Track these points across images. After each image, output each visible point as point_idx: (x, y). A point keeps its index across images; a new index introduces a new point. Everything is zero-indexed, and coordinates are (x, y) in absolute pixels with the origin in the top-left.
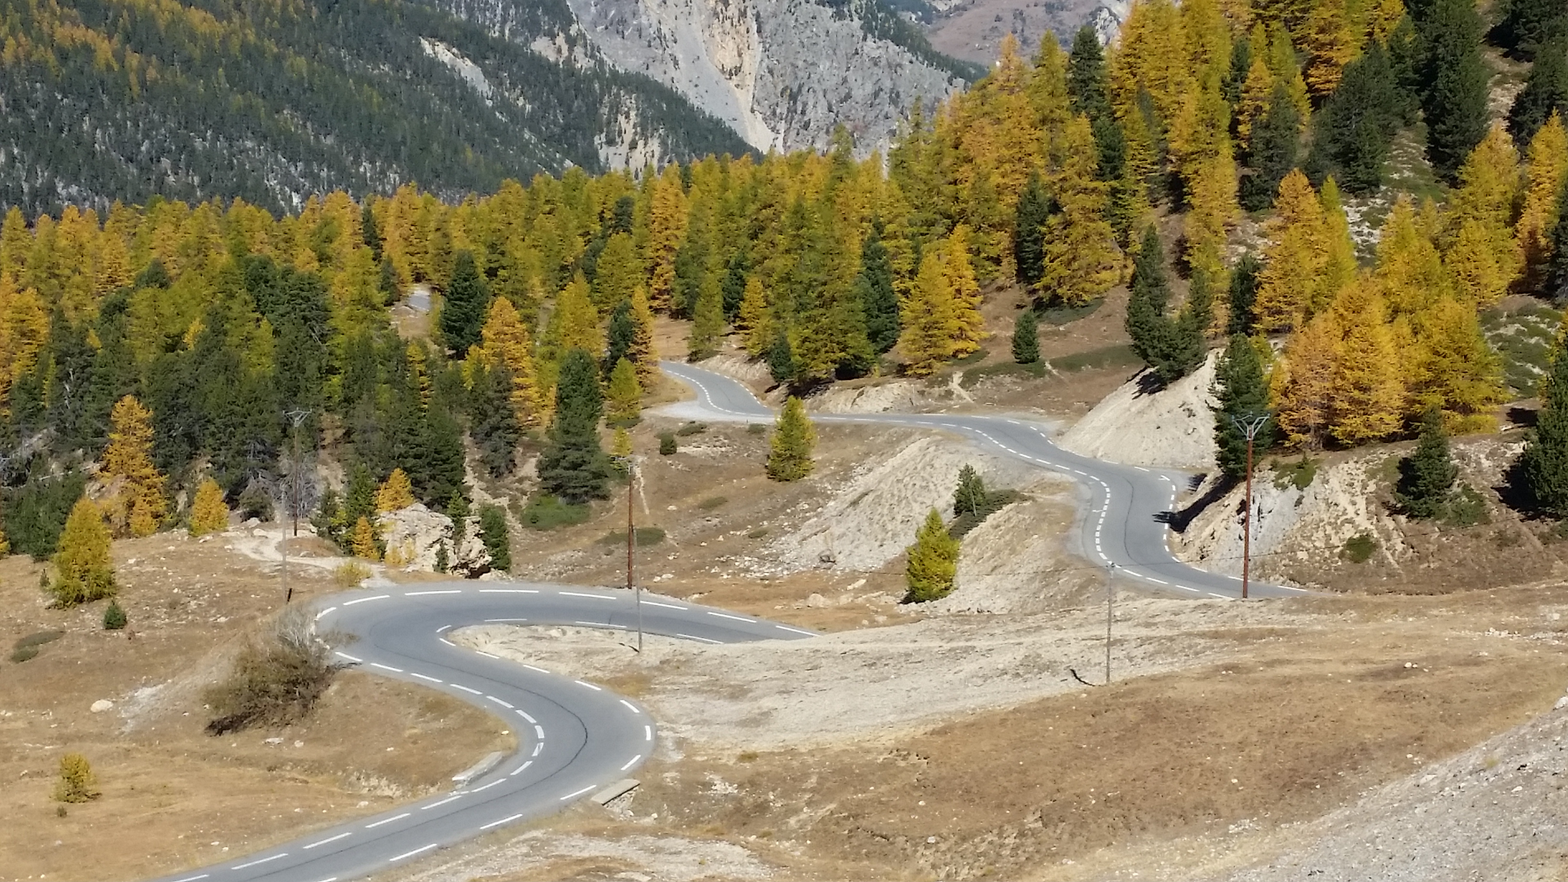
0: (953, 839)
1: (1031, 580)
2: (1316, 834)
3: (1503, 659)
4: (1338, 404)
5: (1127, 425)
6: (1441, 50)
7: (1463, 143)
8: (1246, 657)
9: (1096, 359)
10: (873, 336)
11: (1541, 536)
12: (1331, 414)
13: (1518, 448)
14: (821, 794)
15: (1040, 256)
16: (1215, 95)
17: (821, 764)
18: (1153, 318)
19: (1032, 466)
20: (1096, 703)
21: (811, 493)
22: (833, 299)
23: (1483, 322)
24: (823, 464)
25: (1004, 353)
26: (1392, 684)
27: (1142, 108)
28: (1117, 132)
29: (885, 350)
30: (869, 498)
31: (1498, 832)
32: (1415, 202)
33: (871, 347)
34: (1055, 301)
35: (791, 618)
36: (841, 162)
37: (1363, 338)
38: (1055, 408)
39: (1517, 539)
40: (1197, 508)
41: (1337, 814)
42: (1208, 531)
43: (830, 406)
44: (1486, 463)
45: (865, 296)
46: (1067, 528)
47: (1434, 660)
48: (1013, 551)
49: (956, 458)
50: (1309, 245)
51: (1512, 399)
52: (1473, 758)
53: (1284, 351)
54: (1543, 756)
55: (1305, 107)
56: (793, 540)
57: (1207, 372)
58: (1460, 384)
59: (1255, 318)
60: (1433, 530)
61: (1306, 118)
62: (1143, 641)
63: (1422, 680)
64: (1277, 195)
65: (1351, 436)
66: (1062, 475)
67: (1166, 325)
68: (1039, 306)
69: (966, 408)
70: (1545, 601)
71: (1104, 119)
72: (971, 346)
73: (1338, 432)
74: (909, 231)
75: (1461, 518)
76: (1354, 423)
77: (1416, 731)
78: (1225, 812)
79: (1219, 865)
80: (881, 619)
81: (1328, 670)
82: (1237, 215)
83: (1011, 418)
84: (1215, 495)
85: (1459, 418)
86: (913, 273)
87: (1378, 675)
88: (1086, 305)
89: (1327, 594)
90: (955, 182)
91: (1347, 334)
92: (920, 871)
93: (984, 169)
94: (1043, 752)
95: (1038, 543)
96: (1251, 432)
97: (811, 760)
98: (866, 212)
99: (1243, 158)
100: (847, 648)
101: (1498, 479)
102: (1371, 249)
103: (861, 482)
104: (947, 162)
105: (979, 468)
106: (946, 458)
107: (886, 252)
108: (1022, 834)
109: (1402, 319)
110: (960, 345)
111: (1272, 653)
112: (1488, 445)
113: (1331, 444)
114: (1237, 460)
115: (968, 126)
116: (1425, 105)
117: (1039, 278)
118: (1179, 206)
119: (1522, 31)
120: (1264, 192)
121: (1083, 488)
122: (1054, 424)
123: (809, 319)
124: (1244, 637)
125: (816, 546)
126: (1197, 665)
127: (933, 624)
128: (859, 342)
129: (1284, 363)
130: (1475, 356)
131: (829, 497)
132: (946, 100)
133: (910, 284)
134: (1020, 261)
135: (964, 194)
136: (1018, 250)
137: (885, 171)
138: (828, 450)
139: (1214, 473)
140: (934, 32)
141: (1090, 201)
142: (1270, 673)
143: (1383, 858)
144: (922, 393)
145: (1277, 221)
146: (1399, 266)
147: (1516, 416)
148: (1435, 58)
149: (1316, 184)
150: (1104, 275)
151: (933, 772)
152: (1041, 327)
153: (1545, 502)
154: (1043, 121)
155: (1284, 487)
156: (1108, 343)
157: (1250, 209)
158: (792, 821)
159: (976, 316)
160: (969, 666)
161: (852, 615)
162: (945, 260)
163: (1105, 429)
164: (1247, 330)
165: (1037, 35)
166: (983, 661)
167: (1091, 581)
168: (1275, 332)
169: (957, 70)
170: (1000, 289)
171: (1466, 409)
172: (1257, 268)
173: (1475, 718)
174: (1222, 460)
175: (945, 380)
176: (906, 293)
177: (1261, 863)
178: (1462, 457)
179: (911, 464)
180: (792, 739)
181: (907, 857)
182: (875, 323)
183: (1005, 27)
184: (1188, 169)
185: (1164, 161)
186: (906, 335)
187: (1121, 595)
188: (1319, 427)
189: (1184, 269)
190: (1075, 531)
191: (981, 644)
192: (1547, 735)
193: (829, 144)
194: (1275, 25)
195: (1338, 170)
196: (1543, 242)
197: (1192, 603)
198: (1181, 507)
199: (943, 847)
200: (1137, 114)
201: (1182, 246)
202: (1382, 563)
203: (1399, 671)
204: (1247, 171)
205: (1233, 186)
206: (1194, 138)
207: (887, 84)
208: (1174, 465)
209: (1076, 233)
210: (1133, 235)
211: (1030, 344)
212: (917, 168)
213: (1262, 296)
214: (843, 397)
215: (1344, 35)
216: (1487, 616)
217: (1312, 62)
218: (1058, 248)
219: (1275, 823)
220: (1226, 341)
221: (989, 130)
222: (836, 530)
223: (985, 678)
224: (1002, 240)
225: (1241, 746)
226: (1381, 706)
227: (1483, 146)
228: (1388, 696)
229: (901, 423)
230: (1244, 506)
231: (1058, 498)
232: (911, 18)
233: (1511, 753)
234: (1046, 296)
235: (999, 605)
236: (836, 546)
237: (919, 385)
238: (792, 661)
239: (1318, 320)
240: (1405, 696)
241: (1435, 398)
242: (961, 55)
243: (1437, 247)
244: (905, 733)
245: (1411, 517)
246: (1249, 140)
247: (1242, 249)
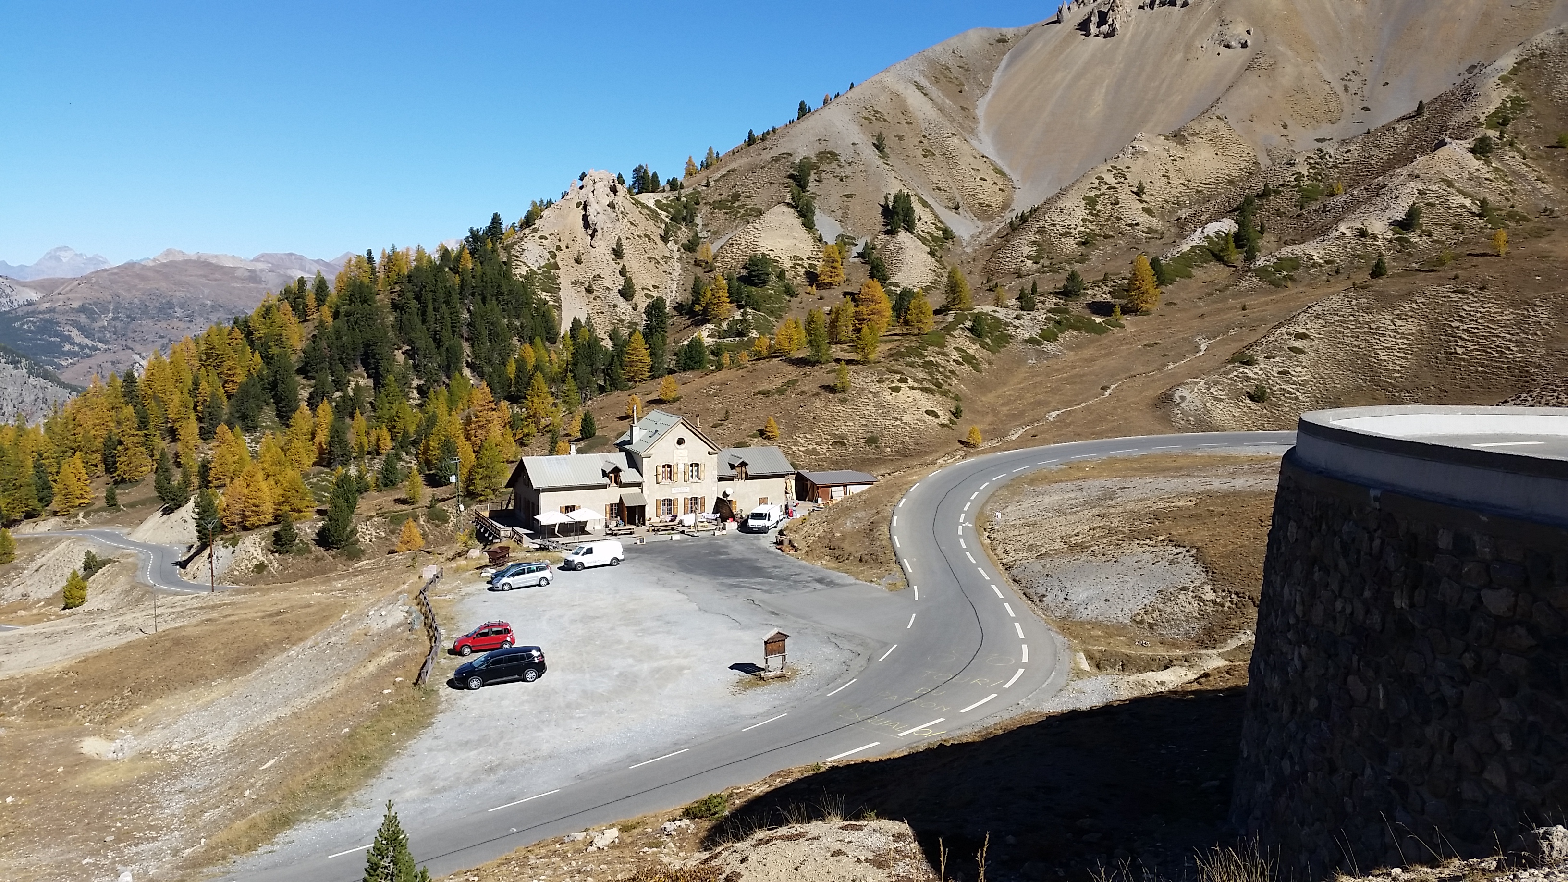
0: (91, 705)
1: (120, 594)
2: (249, 681)
3: (319, 603)
4: (247, 513)
5: (158, 528)
6: (278, 376)
7: (290, 411)
8: (214, 615)
9: (143, 503)
10: (41, 500)
11: (332, 556)
12: (244, 517)
13: (321, 524)
14: (28, 694)
15: (115, 462)
16: (186, 395)
17: (27, 682)
18: (166, 485)
19: (118, 548)
20: (152, 641)
21: (16, 568)
22: (21, 486)
23: (303, 478)
24: (21, 555)
25: (102, 503)
26: (275, 619)
27: (155, 401)
28: (145, 411)
29: (47, 505)
30: (44, 567)
31: (321, 669)
32: (272, 434)
33: (41, 505)
34: (123, 480)
35: (10, 622)
36: (21, 430)
37: (255, 487)
38: (124, 524)
39: (323, 558)
40: (191, 559)
41: (256, 672)
42: (196, 567)
43: (23, 531)
44: (309, 531)
45: (36, 483)
46: (135, 571)
47: (292, 608)
48: (112, 583)
49: (83, 548)
50: (231, 452)
51: (318, 506)
52: (310, 643)
53: (223, 494)
54: (337, 638)
55: (225, 399)
56: (9, 589)
57: (191, 504)
58: (296, 502)
59: (210, 482)
60: (289, 558)
61: (225, 403)
62: (170, 614)
63: (288, 615)
64: (216, 433)
65: (253, 525)
66: (131, 550)
67: (173, 487)
68: (116, 483)
69: (86, 527)
70: (335, 580)
71: (139, 406)
72: (87, 501)
73: (247, 524)
74: (54, 455)
75: (300, 552)
76: (254, 519)
77: (286, 635)
78: (210, 677)
79: (209, 699)
80: (53, 617)
81: (249, 616)
82: (199, 442)
83: (107, 529)
84: (198, 553)
85: (297, 514)
86: (58, 473)
87: (270, 616)
88: (137, 481)
89: (248, 587)
90: (75, 434)
91: (248, 485)
92: (77, 720)
93: (87, 429)
94: (130, 664)
95: (122, 579)
96: (210, 526)
97: (22, 681)
98: (34, 449)
99: (200, 420)
100: (36, 631)
101: (314, 536)
102: (256, 452)
103: (39, 562)
104: (70, 427)
105: (94, 551)
106: (78, 548)
107: (44, 465)
108: (123, 698)
109: (270, 478)
110: (81, 501)
111: (225, 613)
112: (309, 524)
113: (245, 529)
114: (206, 538)
115: (79, 411)
116: (273, 397)
117: (115, 472)
118: (174, 440)
119: (309, 369)
120: (210, 432)
121: (141, 555)
122: (128, 530)
123: (9, 495)
124: (213, 607)
125: (20, 590)
126: (194, 621)
127: (77, 617)
128: (34, 503)
129: (223, 498)
130: (301, 491)
131: (24, 569)
132: (69, 401)
133: (56, 477)
134: (106, 465)
135: (79, 439)
136: (105, 461)
137: (42, 431)
138: (22, 549)
139: (197, 544)
140: (61, 374)
141: (135, 440)
142: (225, 620)
143: (276, 686)
144: (65, 522)
145: (217, 444)
146: (268, 458)
147: (319, 512)
148: (276, 379)
149: (231, 429)
150: (144, 468)
151: (81, 678)
152: (117, 491)
153: (333, 543)
154: (113, 408)
155: (227, 547)
156: (148, 496)
157: (204, 439)
158: (15, 708)
159: (88, 489)
160: (94, 633)
161: (39, 617)
162: (72, 466)
163: (149, 530)
164: (207, 487)
165: (108, 374)
166: (100, 630)
167: (147, 592)
168: (217, 487)
169: (73, 389)
170: (98, 477)
171: (299, 511)
172: (209, 462)
173: (310, 627)
174: (200, 539)
175: (76, 515)
176: (55, 481)
177: (226, 695)
178: (299, 529)
179: (62, 552)
180: (12, 673)
181: (70, 715)
182: (41, 495)
183: (94, 371)
184: (177, 425)
185: (167, 422)
186: (57, 498)
187: (160, 596)
188: (239, 523)
189: (178, 465)
190: (139, 573)
191: (99, 623)
192: (338, 630)
193: (15, 421)
194: (209, 368)
195: (240, 423)
196: (325, 447)
197: (191, 596)
198: (184, 559)
199: (87, 708)
200: (153, 404)
201: (177, 455)
202: (269, 572)
203: (279, 613)
204: (202, 425)
205: (197, 431)
206: (179, 412)
207: (41, 396)
208: (180, 542)
209: (130, 452)
210: (155, 452)
211: (113, 498)
212: (57, 429)
213: (212, 473)
214: (28, 526)
215: (239, 371)
216: (313, 588)
217: (226, 382)
218: (123, 459)
219: (231, 679)
220: (198, 491)
221: (88, 413)
222: (29, 583)
223: (102, 636)
224: (98, 457)
225: (215, 650)
226: (272, 628)
227: (298, 412)
228: (275, 623)
229: (57, 535)
230: (210, 556)
231: (130, 560)
232: (50, 368)
233: (324, 638)
234: (119, 479)
235: (106, 606)
236: (29, 589)
237: (64, 519)
238: (11, 640)
239: (236, 481)
240: (282, 622)
241: (286, 508)
242: (74, 383)
243: (282, 450)
244: (66, 664)
245: (280, 554)
246: (202, 412)
247: (202, 455)
